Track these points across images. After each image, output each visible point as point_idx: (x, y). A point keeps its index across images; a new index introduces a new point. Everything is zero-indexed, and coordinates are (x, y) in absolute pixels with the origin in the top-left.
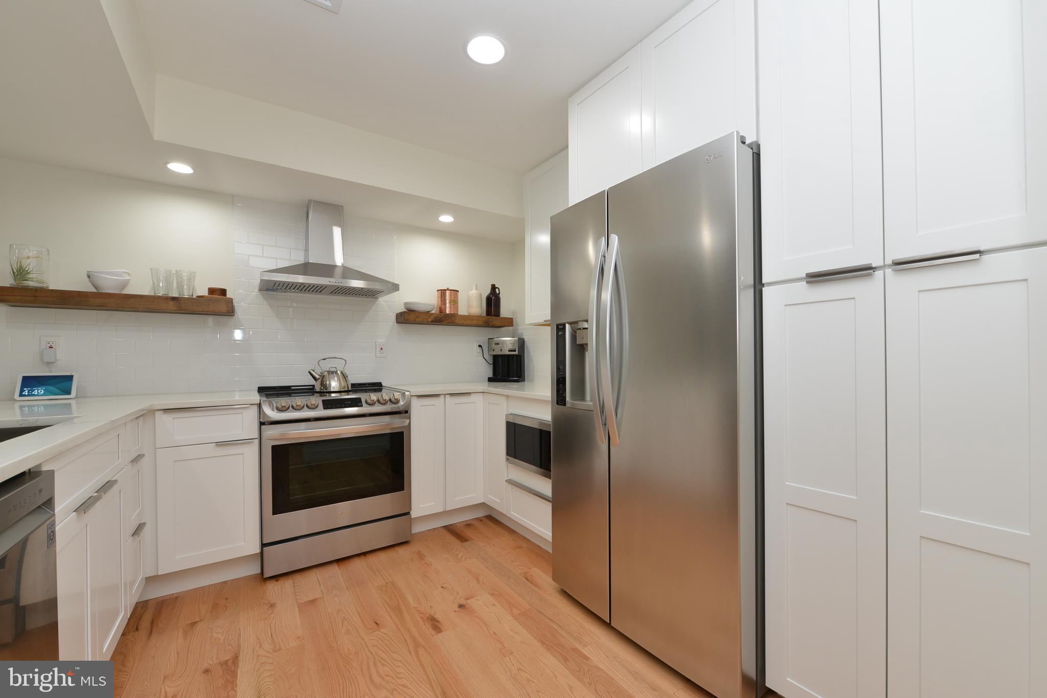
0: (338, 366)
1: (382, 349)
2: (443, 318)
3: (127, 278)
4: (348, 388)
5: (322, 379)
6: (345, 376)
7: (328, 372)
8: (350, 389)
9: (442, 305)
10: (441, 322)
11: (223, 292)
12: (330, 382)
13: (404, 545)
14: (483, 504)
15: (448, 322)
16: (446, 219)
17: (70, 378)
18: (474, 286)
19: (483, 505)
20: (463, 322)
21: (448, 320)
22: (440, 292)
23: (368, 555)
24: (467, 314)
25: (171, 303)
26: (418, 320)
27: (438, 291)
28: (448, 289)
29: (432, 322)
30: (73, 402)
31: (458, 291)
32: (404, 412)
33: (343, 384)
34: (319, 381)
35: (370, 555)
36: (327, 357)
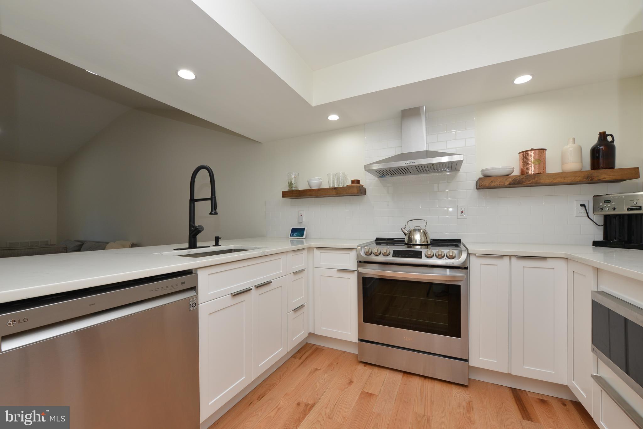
0: (422, 225)
1: (462, 212)
2: (524, 180)
3: (320, 181)
4: (427, 243)
5: (410, 235)
6: (425, 234)
7: (414, 229)
8: (429, 243)
9: (524, 166)
10: (521, 184)
11: (358, 182)
12: (414, 237)
13: (461, 387)
14: (567, 387)
15: (531, 182)
16: (523, 79)
17: (304, 229)
18: (571, 140)
19: (565, 388)
20: (551, 181)
21: (529, 181)
22: (521, 154)
23: (427, 380)
24: (561, 172)
25: (334, 191)
26: (493, 184)
27: (519, 153)
28: (532, 149)
29: (510, 184)
30: (304, 240)
31: (546, 150)
32: (463, 268)
33: (423, 239)
34: (407, 236)
35: (429, 380)
36: (413, 219)
